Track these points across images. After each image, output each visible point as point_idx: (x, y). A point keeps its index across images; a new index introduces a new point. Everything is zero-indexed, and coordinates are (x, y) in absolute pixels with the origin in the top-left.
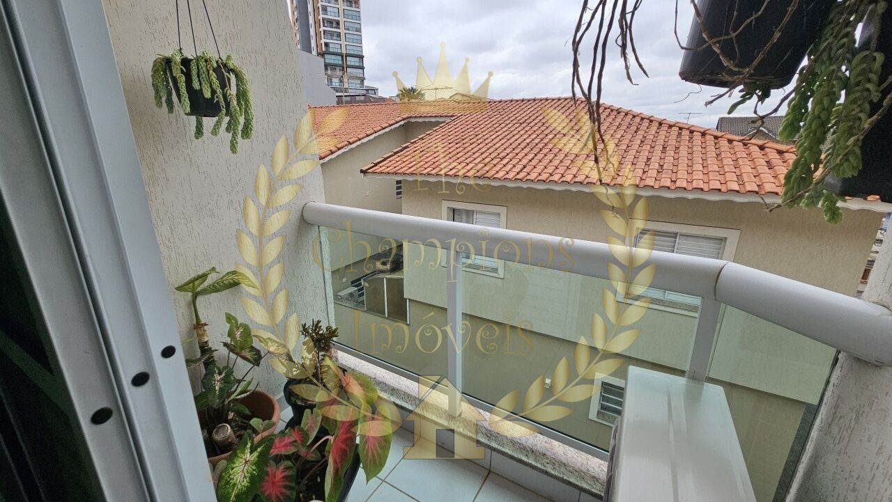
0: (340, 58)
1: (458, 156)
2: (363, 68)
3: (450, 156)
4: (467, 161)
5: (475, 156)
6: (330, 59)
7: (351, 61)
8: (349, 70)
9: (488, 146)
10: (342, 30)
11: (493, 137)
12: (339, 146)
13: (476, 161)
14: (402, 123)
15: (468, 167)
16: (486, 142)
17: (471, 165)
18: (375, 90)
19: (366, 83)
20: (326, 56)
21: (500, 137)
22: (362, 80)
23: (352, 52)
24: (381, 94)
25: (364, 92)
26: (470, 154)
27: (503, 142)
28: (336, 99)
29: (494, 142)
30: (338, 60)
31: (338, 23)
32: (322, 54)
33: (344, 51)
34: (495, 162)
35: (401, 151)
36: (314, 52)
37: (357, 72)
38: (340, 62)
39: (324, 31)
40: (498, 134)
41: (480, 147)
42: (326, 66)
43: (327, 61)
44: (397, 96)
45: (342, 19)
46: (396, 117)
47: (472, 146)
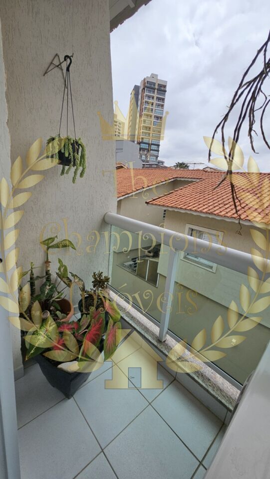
0: (148, 145)
1: (200, 200)
2: (158, 151)
3: (195, 200)
4: (204, 204)
5: (209, 201)
6: (143, 146)
7: (153, 147)
8: (151, 152)
9: (218, 197)
10: (151, 132)
11: (222, 192)
12: (138, 189)
13: (209, 204)
14: (172, 180)
15: (204, 207)
16: (218, 194)
17: (206, 206)
18: (162, 163)
19: (159, 159)
20: (141, 144)
21: (227, 193)
22: (157, 157)
23: (154, 143)
24: (166, 165)
25: (157, 163)
26: (206, 200)
27: (227, 195)
28: (142, 166)
29: (223, 195)
30: (146, 146)
31: (150, 128)
32: (139, 143)
33: (150, 142)
34: (220, 206)
35: (169, 194)
36: (136, 142)
37: (155, 153)
38: (148, 148)
39: (142, 132)
40: (226, 190)
41: (213, 197)
42: (140, 149)
43: (141, 147)
44: (175, 166)
45: (152, 126)
46: (170, 176)
47: (209, 196)
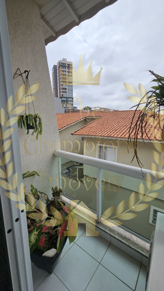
0: (66, 99)
1: (102, 129)
2: (73, 101)
3: (99, 129)
4: (105, 131)
5: (107, 129)
6: (63, 99)
7: (69, 99)
8: (69, 102)
9: (112, 126)
10: (67, 91)
11: (113, 123)
12: (65, 126)
13: (108, 131)
14: (84, 119)
15: (105, 133)
16: (111, 125)
17: (106, 132)
18: (76, 108)
19: (74, 106)
20: (62, 98)
21: (115, 123)
22: (73, 104)
23: (70, 97)
24: (78, 109)
25: (73, 108)
26: (105, 129)
27: (116, 125)
28: (64, 110)
29: (114, 125)
30: (65, 99)
31: (66, 89)
32: (61, 98)
33: (67, 97)
34: (114, 131)
35: (84, 127)
36: (59, 97)
37: (71, 102)
38: (66, 100)
39: (62, 91)
40: (115, 122)
41: (109, 126)
42: (62, 101)
43: (62, 100)
44: (83, 109)
45: (67, 88)
46: (81, 117)
47: (106, 126)
